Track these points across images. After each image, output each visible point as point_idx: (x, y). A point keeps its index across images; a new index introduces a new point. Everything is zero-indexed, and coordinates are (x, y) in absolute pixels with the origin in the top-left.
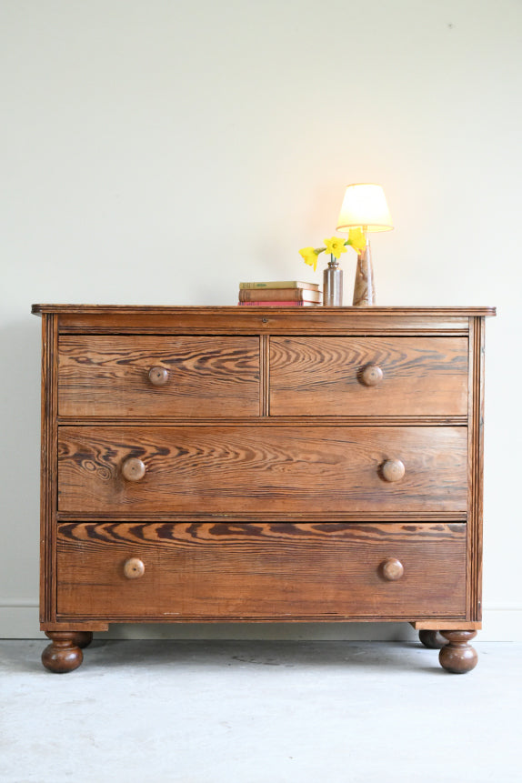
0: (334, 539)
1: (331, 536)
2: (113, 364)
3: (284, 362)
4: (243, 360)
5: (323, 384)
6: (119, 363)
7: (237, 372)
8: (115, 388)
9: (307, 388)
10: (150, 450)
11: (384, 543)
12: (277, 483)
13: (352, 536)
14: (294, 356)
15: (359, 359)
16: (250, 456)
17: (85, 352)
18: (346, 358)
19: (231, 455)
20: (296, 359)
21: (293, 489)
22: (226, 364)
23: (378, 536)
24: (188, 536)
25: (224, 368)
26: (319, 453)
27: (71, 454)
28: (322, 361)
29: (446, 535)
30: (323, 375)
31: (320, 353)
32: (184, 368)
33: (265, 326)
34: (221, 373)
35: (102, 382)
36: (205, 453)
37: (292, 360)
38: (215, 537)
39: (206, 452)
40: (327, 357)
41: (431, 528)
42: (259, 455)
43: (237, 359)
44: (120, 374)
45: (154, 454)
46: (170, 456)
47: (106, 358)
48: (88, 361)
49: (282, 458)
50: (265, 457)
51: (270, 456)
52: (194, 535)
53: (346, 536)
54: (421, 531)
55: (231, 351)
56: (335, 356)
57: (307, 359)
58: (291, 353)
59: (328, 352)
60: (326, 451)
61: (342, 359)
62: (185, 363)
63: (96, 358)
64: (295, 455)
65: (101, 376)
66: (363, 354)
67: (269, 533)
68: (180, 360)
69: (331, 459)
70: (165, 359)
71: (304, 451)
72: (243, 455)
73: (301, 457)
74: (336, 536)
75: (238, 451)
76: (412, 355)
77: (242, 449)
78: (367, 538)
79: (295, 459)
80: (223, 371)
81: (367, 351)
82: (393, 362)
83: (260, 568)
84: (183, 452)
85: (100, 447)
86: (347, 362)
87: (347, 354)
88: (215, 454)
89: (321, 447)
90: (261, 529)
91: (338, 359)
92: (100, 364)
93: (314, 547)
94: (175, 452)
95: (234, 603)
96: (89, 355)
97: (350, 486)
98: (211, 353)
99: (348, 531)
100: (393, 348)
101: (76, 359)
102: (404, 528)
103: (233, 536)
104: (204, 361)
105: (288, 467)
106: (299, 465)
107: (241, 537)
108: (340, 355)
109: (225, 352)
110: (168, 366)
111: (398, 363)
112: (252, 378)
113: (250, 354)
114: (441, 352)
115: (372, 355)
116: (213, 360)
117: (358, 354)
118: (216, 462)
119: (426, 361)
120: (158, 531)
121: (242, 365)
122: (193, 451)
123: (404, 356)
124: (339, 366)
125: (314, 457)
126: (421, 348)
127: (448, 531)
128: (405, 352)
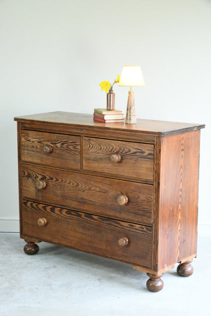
0: (105, 224)
2: (36, 142)
3: (88, 148)
5: (101, 159)
6: (38, 142)
7: (73, 150)
8: (37, 152)
9: (96, 160)
10: (48, 177)
11: (122, 230)
12: (86, 198)
13: (111, 224)
14: (91, 146)
16: (77, 185)
19: (72, 184)
20: (93, 147)
22: (70, 147)
23: (120, 227)
24: (59, 213)
26: (99, 188)
27: (26, 175)
28: (101, 149)
29: (145, 232)
30: (101, 155)
31: (100, 145)
32: (57, 147)
33: (82, 132)
34: (68, 150)
35: (35, 149)
38: (67, 215)
39: (64, 181)
40: (103, 148)
41: (139, 227)
42: (80, 186)
43: (73, 145)
44: (38, 147)
45: (49, 179)
46: (53, 181)
47: (35, 140)
48: (29, 141)
49: (88, 188)
50: (82, 186)
51: (84, 186)
52: (61, 213)
53: (109, 224)
54: (135, 227)
55: (71, 141)
56: (105, 148)
57: (96, 148)
58: (90, 144)
59: (103, 145)
60: (101, 187)
62: (57, 145)
63: (32, 140)
64: (92, 187)
65: (33, 147)
66: (115, 148)
67: (84, 217)
68: (56, 143)
69: (103, 191)
70: (51, 142)
71: (95, 186)
72: (75, 185)
73: (93, 188)
75: (73, 182)
76: (133, 151)
77: (75, 182)
78: (116, 226)
79: (92, 189)
81: (117, 146)
82: (126, 153)
84: (57, 180)
85: (34, 174)
86: (109, 150)
87: (109, 147)
88: (67, 182)
89: (100, 185)
90: (81, 215)
92: (33, 142)
93: (98, 226)
94: (55, 179)
96: (30, 138)
99: (110, 222)
100: (125, 146)
101: (26, 139)
102: (129, 225)
103: (73, 216)
104: (63, 144)
105: (90, 192)
106: (93, 191)
107: (75, 217)
108: (107, 148)
109: (69, 142)
110: (52, 145)
111: (127, 154)
112: (77, 153)
113: (77, 144)
114: (144, 150)
115: (118, 148)
116: (66, 145)
117: (113, 148)
118: (67, 185)
119: (138, 154)
120: (50, 209)
121: (74, 147)
122: (60, 180)
123: (130, 151)
124: (107, 152)
125: (98, 189)
126: (136, 147)
127: (145, 230)
128: (130, 149)
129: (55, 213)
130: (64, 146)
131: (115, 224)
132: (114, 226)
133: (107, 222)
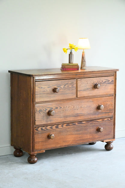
1: (89, 124)
3: (80, 85)
4: (73, 85)
5: (88, 89)
6: (48, 87)
7: (72, 88)
8: (47, 94)
9: (84, 90)
14: (82, 83)
16: (74, 107)
19: (70, 107)
21: (82, 114)
22: (69, 86)
23: (98, 123)
24: (61, 127)
27: (38, 111)
30: (87, 87)
32: (61, 88)
33: (77, 76)
38: (67, 127)
39: (65, 107)
40: (88, 83)
41: (107, 119)
42: (75, 107)
43: (71, 85)
44: (48, 90)
47: (45, 86)
48: (41, 88)
49: (80, 107)
51: (77, 107)
52: (63, 127)
53: (91, 123)
54: (105, 120)
55: (70, 83)
57: (85, 83)
59: (89, 81)
62: (61, 86)
65: (44, 91)
66: (95, 81)
67: (77, 125)
68: (60, 86)
70: (57, 86)
72: (72, 107)
79: (82, 107)
80: (69, 88)
83: (76, 133)
85: (44, 108)
87: (92, 82)
88: (67, 107)
90: (76, 124)
91: (90, 83)
92: (44, 88)
94: (59, 108)
98: (67, 84)
99: (92, 122)
100: (101, 79)
101: (39, 87)
102: (102, 120)
103: (70, 126)
107: (72, 126)
111: (101, 83)
112: (74, 89)
113: (74, 83)
114: (109, 80)
115: (97, 81)
118: (67, 109)
119: (106, 82)
120: (56, 127)
122: (63, 107)
125: (86, 106)
126: (105, 79)
127: (110, 120)
128: (103, 80)
130: (66, 86)
131: (95, 122)
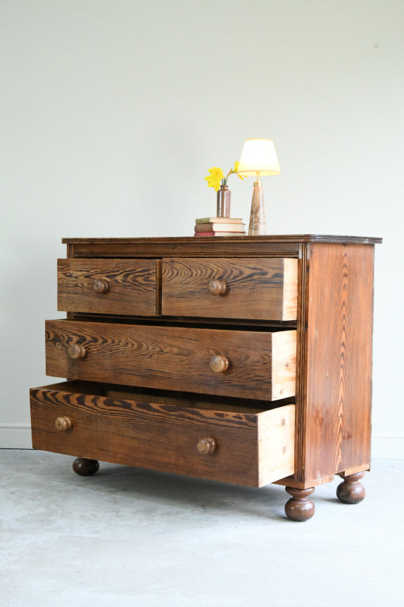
0: (173, 417)
1: (172, 415)
2: (82, 277)
3: (170, 277)
4: (147, 276)
5: (192, 293)
6: (85, 277)
7: (144, 284)
8: (83, 294)
9: (183, 296)
10: (89, 338)
11: (204, 424)
12: (155, 367)
13: (184, 417)
14: (176, 272)
15: (214, 274)
16: (140, 347)
17: (69, 270)
18: (206, 274)
19: (130, 346)
20: (177, 274)
21: (163, 373)
22: (138, 279)
23: (200, 419)
24: (92, 405)
25: (137, 281)
26: (179, 348)
27: (51, 338)
28: (192, 276)
29: (244, 424)
30: (191, 287)
31: (190, 270)
32: (117, 281)
33: (175, 251)
34: (135, 285)
35: (79, 290)
36: (116, 343)
37: (175, 275)
38: (107, 408)
39: (117, 341)
40: (195, 273)
41: (234, 417)
42: (145, 346)
43: (144, 275)
44: (85, 284)
45: (90, 342)
46: (98, 343)
47: (79, 273)
48: (71, 276)
49: (158, 349)
50: (148, 348)
51: (151, 348)
53: (180, 416)
54: (226, 418)
55: (140, 269)
56: (199, 272)
57: (183, 274)
58: (174, 270)
59: (195, 270)
60: (182, 346)
61: (203, 274)
62: (117, 278)
63: (75, 274)
64: (165, 348)
65: (76, 286)
66: (216, 271)
67: (136, 409)
68: (115, 276)
69: (185, 352)
70: (108, 274)
71: (170, 345)
72: (136, 346)
73: (168, 349)
74: (175, 415)
75: (134, 343)
76: (247, 272)
77: (136, 341)
78: (192, 419)
79: (165, 351)
80: (136, 283)
81: (219, 268)
82: (235, 278)
83: (132, 433)
84: (105, 341)
85: (64, 335)
86: (206, 277)
87: (207, 270)
88: (121, 344)
89: (178, 343)
90: (131, 405)
91: (201, 275)
92: (76, 278)
93: (161, 422)
94: (100, 341)
95: (119, 456)
96: (71, 272)
97: (196, 373)
98: (130, 271)
99: (181, 412)
100: (235, 266)
101: (65, 274)
102: (216, 414)
103: (116, 408)
104: (126, 276)
105: (161, 356)
106: (166, 355)
107: (121, 409)
108: (202, 272)
109: (137, 270)
110: (108, 280)
111: (238, 279)
112: (151, 289)
113: (151, 272)
114: (265, 269)
115: (221, 271)
116: (131, 276)
117: (213, 271)
118: (122, 349)
119: (255, 277)
120: (77, 399)
121: (146, 279)
122: (110, 341)
123: (241, 273)
124: (202, 279)
125: (175, 350)
126: (252, 266)
127: (244, 420)
128: (243, 269)
129: (85, 405)
130: (129, 279)
131: (191, 416)
132: (189, 418)
133: (177, 413)
